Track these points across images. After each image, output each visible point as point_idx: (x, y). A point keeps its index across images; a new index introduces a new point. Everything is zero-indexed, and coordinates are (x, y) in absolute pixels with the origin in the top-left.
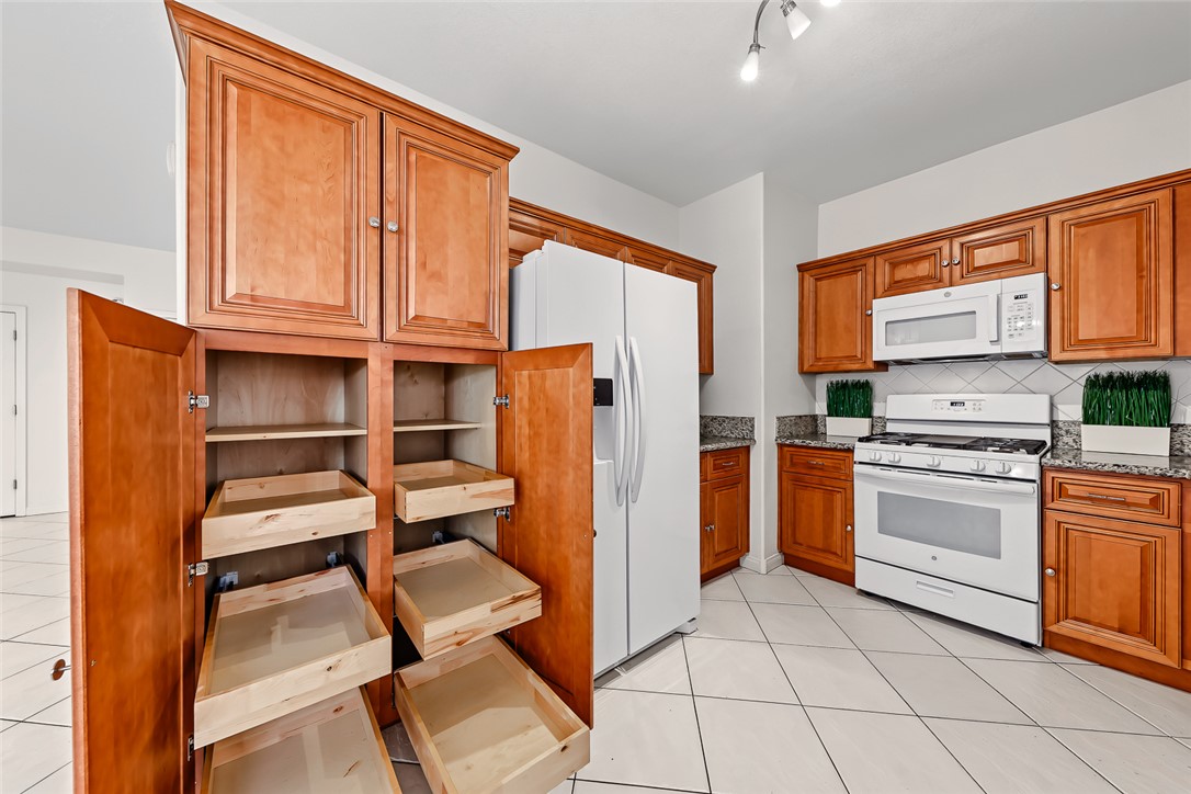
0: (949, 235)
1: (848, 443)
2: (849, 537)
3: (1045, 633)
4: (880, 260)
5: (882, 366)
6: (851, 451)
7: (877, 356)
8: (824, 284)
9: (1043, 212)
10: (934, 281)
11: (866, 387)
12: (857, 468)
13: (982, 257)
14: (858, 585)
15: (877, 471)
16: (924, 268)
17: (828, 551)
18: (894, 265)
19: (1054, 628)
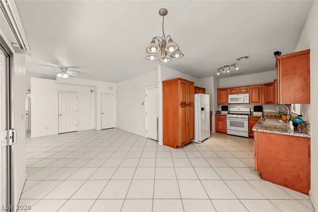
0: (238, 87)
1: (226, 115)
2: (226, 127)
3: (249, 136)
4: (229, 89)
5: (229, 104)
6: (226, 116)
7: (229, 103)
8: (221, 92)
9: (249, 86)
10: (237, 93)
11: (227, 107)
12: (227, 118)
13: (242, 91)
14: (227, 133)
15: (230, 118)
16: (235, 91)
17: (223, 130)
18: (231, 90)
19: (250, 135)
